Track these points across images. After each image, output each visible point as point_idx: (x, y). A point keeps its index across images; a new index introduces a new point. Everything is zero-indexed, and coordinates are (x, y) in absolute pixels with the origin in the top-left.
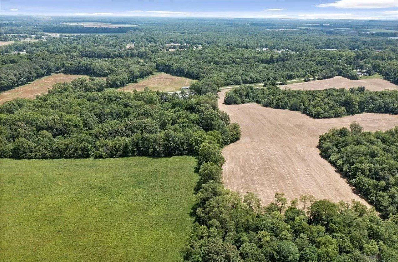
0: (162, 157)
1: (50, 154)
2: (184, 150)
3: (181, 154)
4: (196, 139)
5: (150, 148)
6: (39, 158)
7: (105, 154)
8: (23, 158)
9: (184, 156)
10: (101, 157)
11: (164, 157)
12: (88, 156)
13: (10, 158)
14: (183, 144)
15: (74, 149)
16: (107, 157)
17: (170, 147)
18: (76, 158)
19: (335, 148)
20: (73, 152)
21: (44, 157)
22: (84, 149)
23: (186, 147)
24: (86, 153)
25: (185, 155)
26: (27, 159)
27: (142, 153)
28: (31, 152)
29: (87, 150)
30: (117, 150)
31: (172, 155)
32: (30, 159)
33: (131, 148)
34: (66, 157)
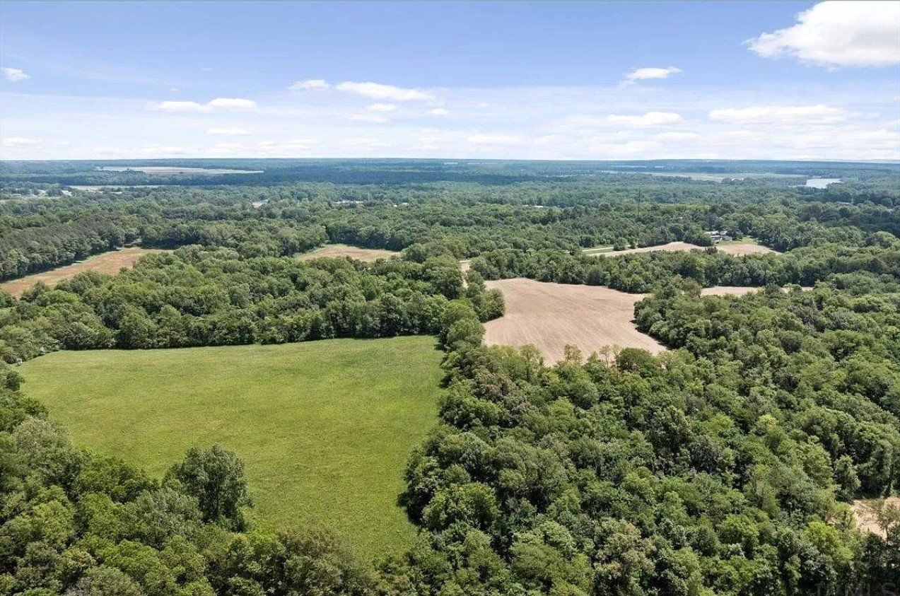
0: (377, 337)
1: (185, 338)
2: (414, 326)
3: (409, 334)
4: (433, 307)
5: (358, 324)
6: (165, 347)
7: (280, 337)
8: (136, 348)
9: (414, 336)
10: (273, 341)
11: (380, 337)
12: (250, 341)
13: (112, 348)
14: (412, 315)
15: (228, 329)
16: (283, 342)
17: (392, 319)
18: (229, 345)
19: (659, 315)
20: (226, 334)
21: (174, 344)
22: (245, 329)
23: (417, 322)
24: (247, 335)
25: (415, 334)
26: (143, 348)
27: (342, 333)
28: (151, 336)
29: (250, 331)
30: (300, 329)
31: (395, 335)
32: (148, 348)
33: (324, 325)
34: (213, 344)
